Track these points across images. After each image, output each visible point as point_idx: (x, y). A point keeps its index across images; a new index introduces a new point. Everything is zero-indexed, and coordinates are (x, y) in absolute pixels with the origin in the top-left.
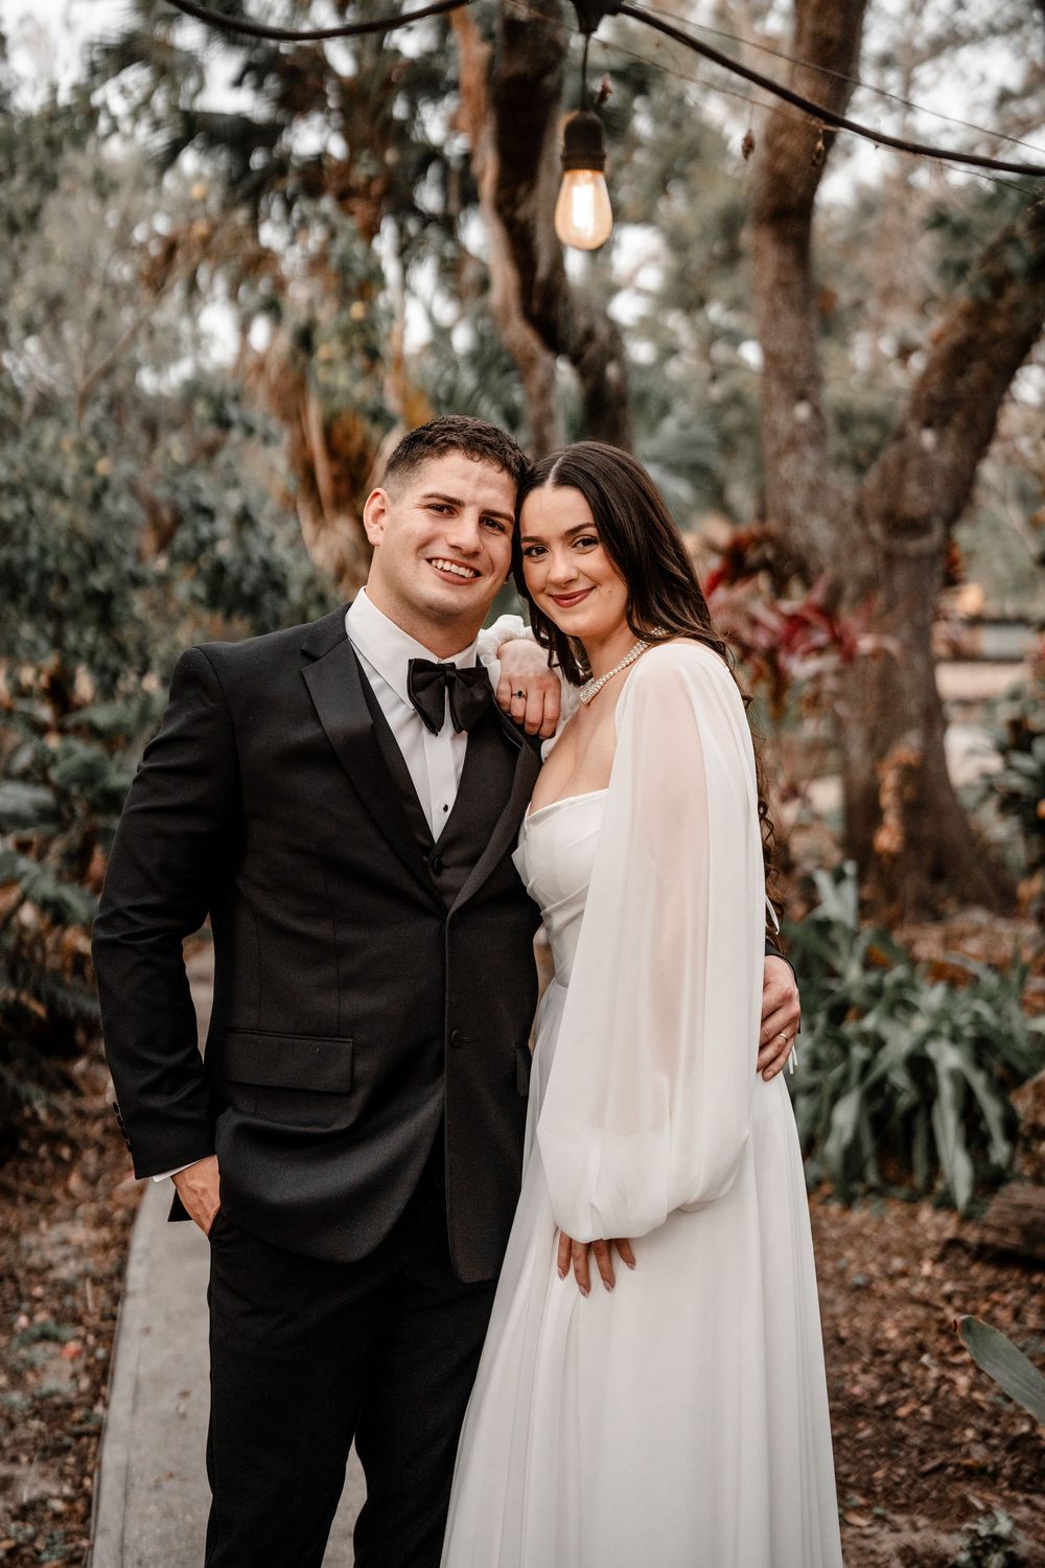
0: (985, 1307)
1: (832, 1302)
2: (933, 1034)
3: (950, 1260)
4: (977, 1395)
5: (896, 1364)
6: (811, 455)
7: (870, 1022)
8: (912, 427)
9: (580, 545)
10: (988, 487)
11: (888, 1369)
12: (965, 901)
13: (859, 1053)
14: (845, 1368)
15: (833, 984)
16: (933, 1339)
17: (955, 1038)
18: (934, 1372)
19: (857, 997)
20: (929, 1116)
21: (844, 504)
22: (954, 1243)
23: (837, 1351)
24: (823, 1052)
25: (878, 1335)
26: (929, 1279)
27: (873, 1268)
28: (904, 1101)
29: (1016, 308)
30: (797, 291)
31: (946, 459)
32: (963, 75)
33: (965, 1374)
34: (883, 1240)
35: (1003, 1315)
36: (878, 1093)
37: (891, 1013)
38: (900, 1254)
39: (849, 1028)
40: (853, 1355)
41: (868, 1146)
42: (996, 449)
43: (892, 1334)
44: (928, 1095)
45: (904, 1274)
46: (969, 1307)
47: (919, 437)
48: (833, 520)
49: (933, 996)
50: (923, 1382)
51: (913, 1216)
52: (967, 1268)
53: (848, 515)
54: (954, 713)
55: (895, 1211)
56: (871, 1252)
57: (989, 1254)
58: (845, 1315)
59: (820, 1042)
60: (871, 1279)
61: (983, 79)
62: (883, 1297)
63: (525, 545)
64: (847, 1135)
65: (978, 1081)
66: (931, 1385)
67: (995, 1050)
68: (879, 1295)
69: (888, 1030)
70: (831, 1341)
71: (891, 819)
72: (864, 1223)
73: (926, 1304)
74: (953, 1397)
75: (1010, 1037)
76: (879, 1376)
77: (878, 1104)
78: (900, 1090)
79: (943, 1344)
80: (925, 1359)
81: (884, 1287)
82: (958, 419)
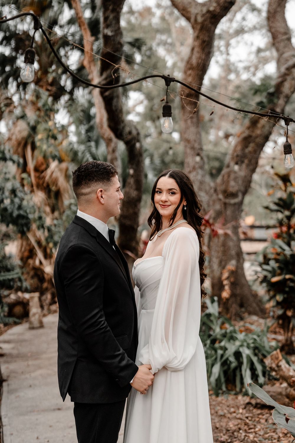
0: (257, 419)
1: (214, 419)
2: (242, 346)
3: (247, 408)
4: (255, 439)
5: (233, 433)
6: (200, 172)
7: (223, 344)
8: (232, 164)
9: (171, 193)
10: (256, 183)
11: (231, 434)
12: (250, 313)
13: (220, 352)
14: (219, 434)
15: (211, 333)
16: (243, 426)
17: (248, 347)
18: (244, 434)
19: (219, 337)
20: (241, 371)
21: (211, 188)
22: (249, 403)
23: (216, 431)
24: (209, 352)
25: (228, 426)
26: (242, 414)
27: (226, 411)
28: (234, 365)
29: (263, 126)
30: (195, 120)
31: (242, 173)
32: (246, 44)
33: (252, 434)
34: (228, 404)
35: (263, 421)
36: (225, 363)
37: (229, 340)
38: (233, 407)
39: (217, 345)
40: (221, 431)
41: (223, 379)
42: (258, 170)
43: (231, 426)
44: (240, 364)
45: (234, 412)
46: (253, 419)
47: (234, 167)
48: (207, 193)
49: (241, 336)
50: (240, 437)
51: (237, 398)
52: (252, 410)
53: (212, 191)
54: (246, 257)
55: (231, 397)
56: (225, 407)
57: (259, 406)
58: (218, 422)
59: (208, 349)
60: (225, 413)
61: (252, 44)
62: (229, 418)
63: (157, 190)
64: (217, 375)
65: (255, 359)
66: (243, 437)
67: (259, 351)
68: (227, 417)
69: (228, 345)
70: (214, 429)
71: (227, 288)
72: (222, 400)
73: (241, 419)
74: (249, 440)
75: (264, 347)
76: (228, 436)
77: (226, 367)
78: (232, 362)
79: (246, 427)
80: (241, 431)
81: (229, 415)
82: (246, 161)
